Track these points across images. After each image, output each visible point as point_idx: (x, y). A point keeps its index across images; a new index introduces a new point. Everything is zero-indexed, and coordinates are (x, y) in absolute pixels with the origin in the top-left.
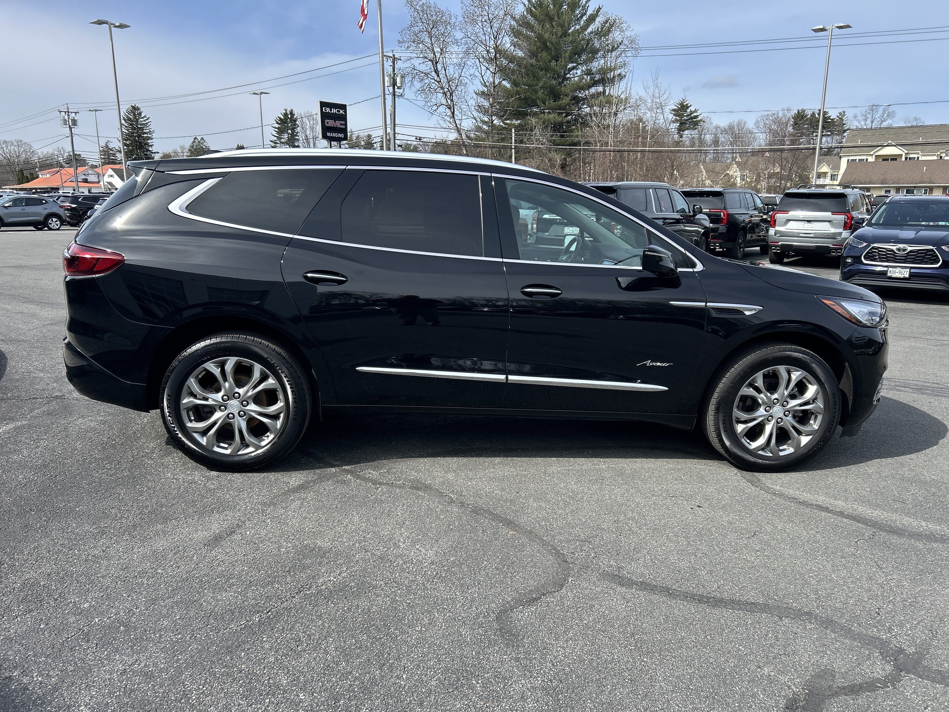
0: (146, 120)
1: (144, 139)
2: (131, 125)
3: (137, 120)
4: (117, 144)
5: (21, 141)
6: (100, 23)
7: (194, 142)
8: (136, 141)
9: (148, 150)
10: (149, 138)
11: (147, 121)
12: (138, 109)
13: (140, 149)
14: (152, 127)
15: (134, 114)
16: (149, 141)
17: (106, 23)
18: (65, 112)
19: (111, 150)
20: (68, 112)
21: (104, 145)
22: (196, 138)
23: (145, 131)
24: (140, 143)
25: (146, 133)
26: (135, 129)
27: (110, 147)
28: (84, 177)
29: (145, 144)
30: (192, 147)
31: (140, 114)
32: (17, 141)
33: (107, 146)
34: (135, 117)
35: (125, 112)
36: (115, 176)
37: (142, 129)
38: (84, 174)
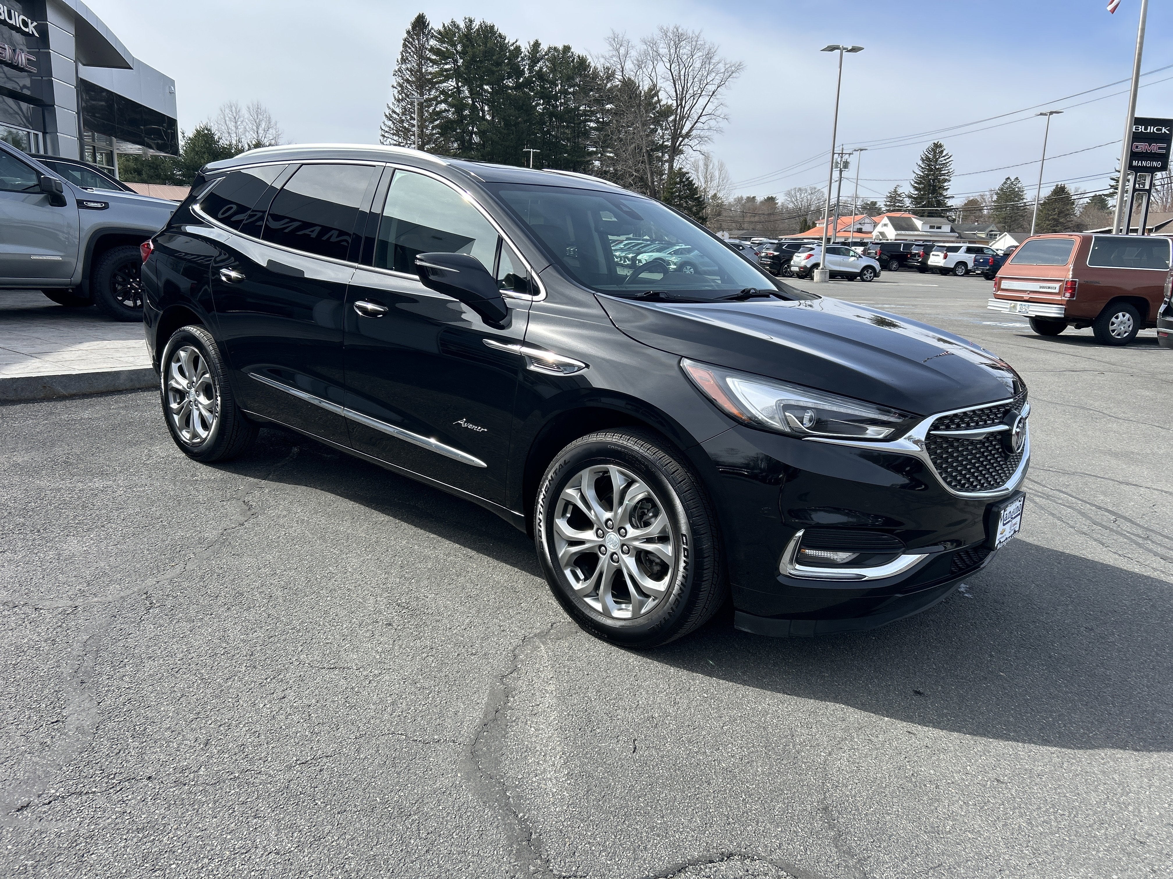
0: (948, 158)
1: (939, 182)
2: (929, 166)
3: (937, 160)
4: (907, 189)
5: (815, 188)
6: (832, 49)
7: (1005, 183)
8: (930, 185)
9: (941, 194)
10: (945, 181)
11: (948, 161)
12: (941, 146)
13: (933, 193)
14: (952, 167)
15: (935, 152)
16: (945, 184)
17: (837, 48)
18: (839, 154)
19: (899, 196)
20: (842, 154)
21: (893, 190)
22: (1009, 178)
23: (943, 172)
24: (934, 186)
25: (944, 175)
26: (931, 170)
27: (899, 193)
28: (859, 226)
29: (940, 188)
30: (1002, 189)
31: (942, 152)
32: (811, 189)
33: (895, 191)
34: (935, 156)
35: (925, 151)
36: (890, 225)
37: (940, 170)
38: (860, 223)
